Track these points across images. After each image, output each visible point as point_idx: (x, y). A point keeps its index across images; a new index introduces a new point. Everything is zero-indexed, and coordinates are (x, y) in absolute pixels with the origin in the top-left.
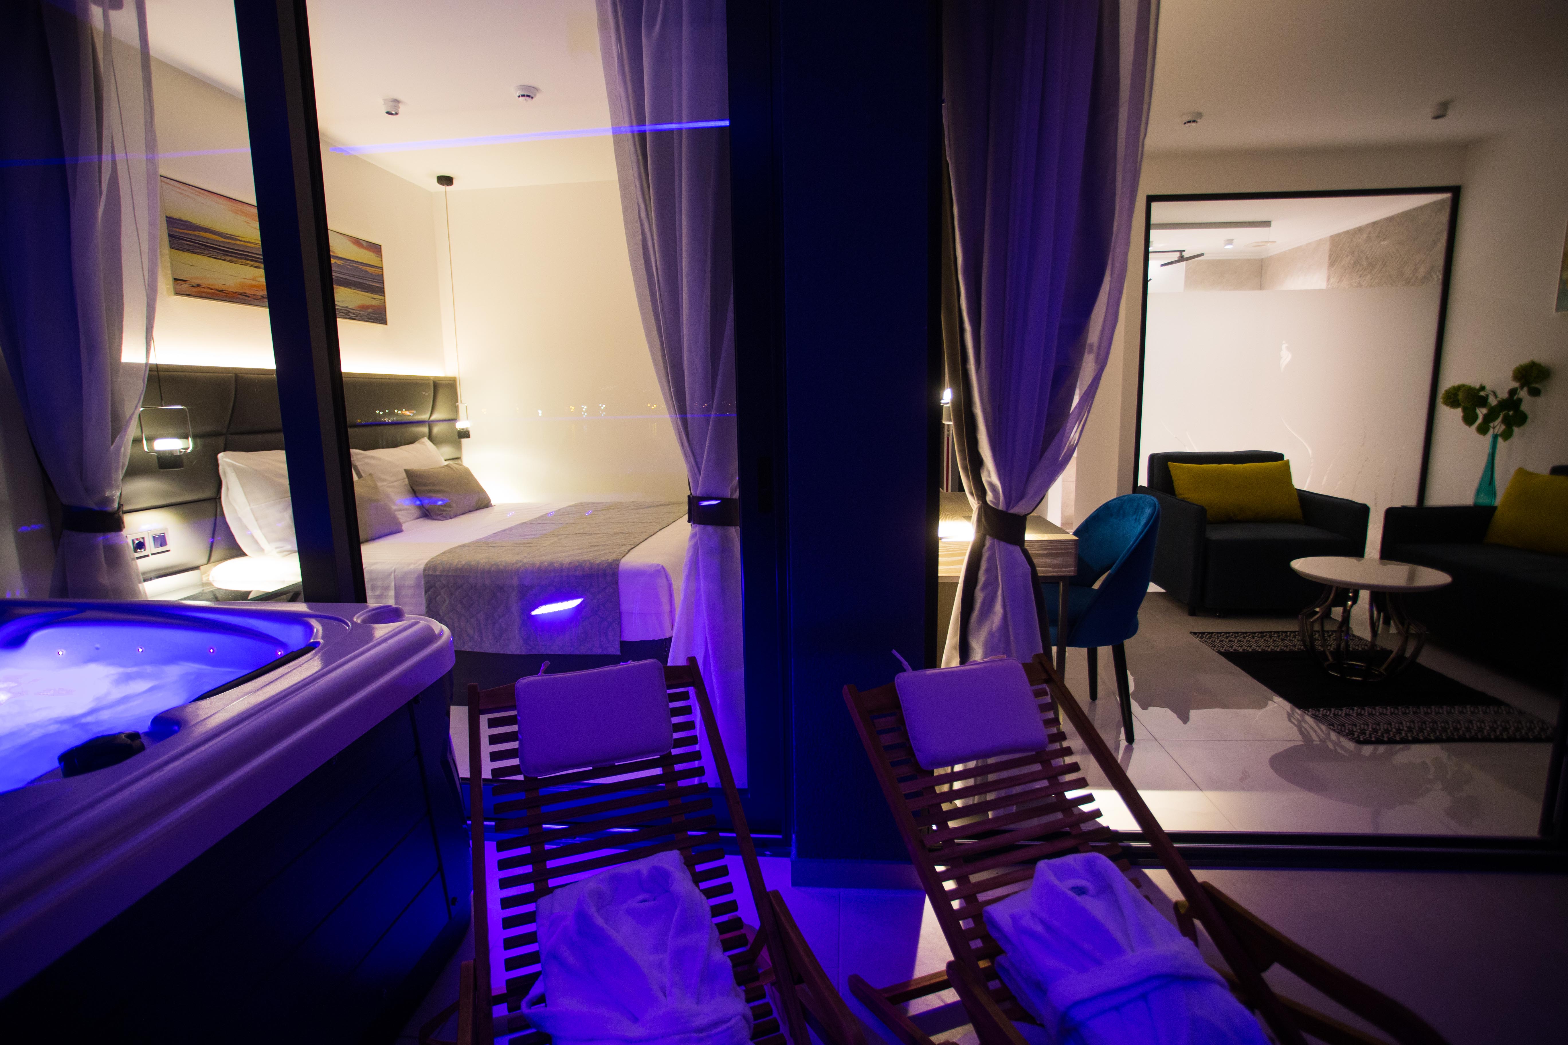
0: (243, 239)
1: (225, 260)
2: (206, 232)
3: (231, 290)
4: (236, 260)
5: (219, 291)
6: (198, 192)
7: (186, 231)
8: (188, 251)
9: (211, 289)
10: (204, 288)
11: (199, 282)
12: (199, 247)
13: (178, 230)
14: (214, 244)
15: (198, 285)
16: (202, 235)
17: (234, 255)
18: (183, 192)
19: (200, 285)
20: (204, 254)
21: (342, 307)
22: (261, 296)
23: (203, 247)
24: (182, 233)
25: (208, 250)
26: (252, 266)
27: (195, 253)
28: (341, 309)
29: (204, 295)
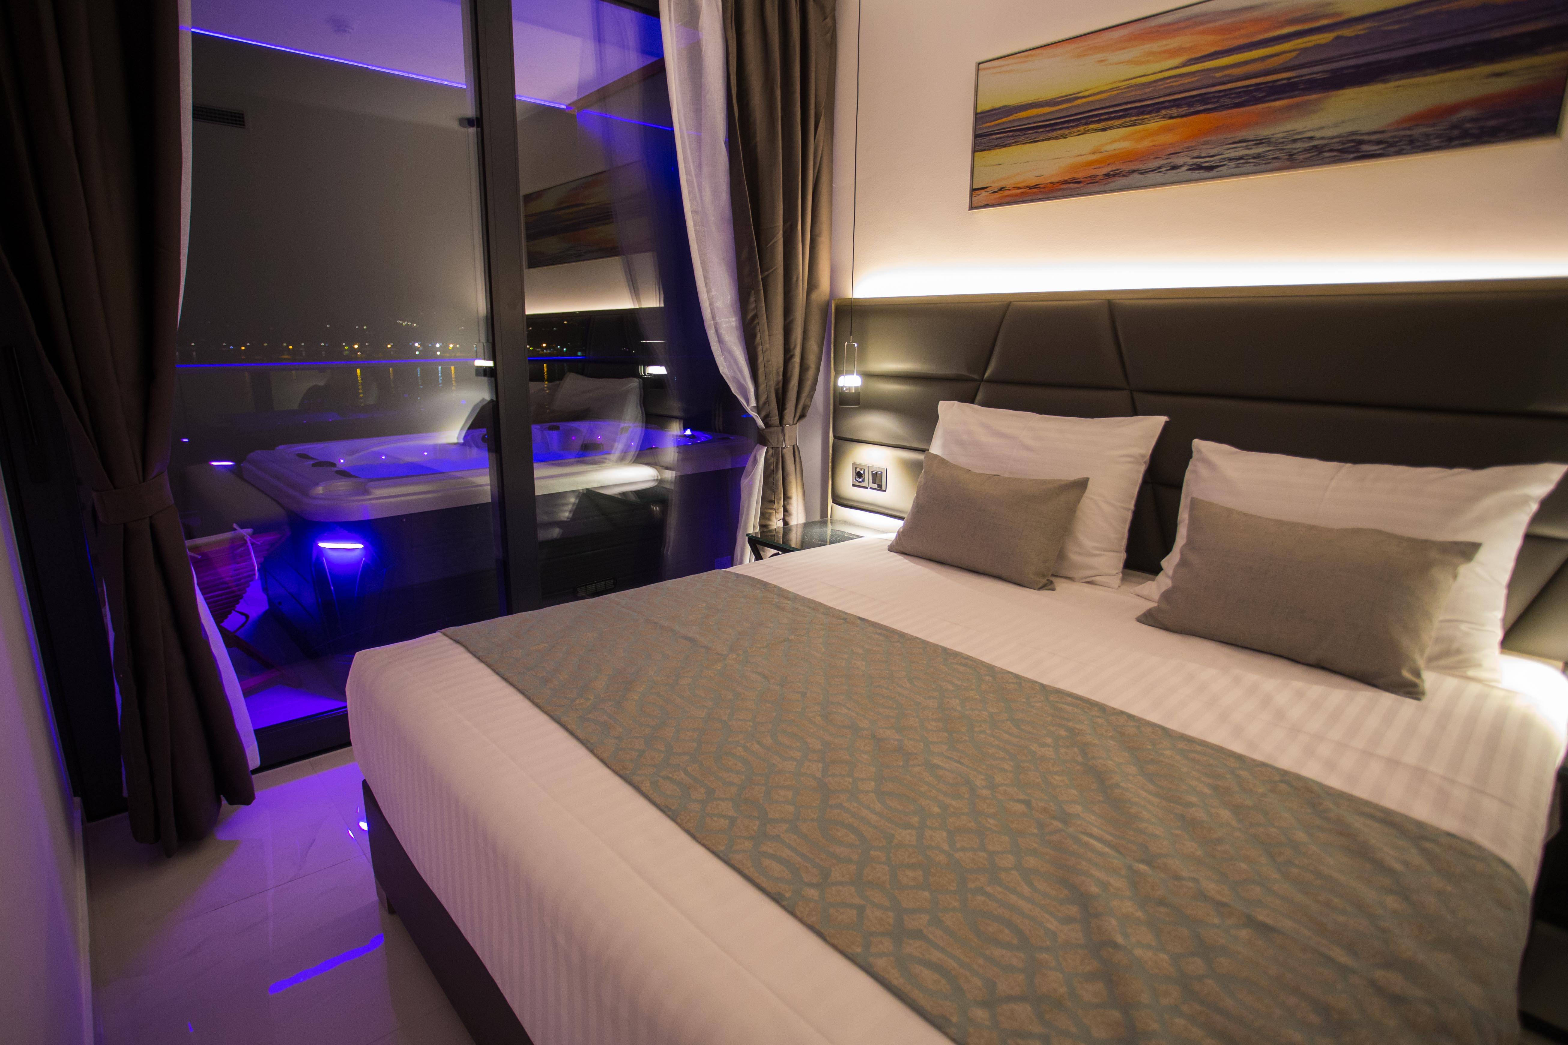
0: (1086, 93)
1: (1049, 139)
2: (1020, 111)
3: (1049, 181)
4: (1067, 131)
5: (1031, 188)
6: (1025, 57)
7: (997, 122)
8: (997, 146)
9: (1019, 188)
10: (1009, 190)
11: (1002, 184)
12: (1012, 136)
13: (988, 124)
14: (1035, 123)
15: (1001, 189)
16: (1021, 117)
17: (1066, 125)
18: (1004, 69)
19: (1005, 188)
20: (1018, 142)
21: (1333, 138)
22: (1104, 175)
23: (1018, 133)
24: (996, 125)
25: (1025, 134)
26: (1097, 130)
27: (1005, 146)
28: (1325, 145)
29: (1006, 200)
